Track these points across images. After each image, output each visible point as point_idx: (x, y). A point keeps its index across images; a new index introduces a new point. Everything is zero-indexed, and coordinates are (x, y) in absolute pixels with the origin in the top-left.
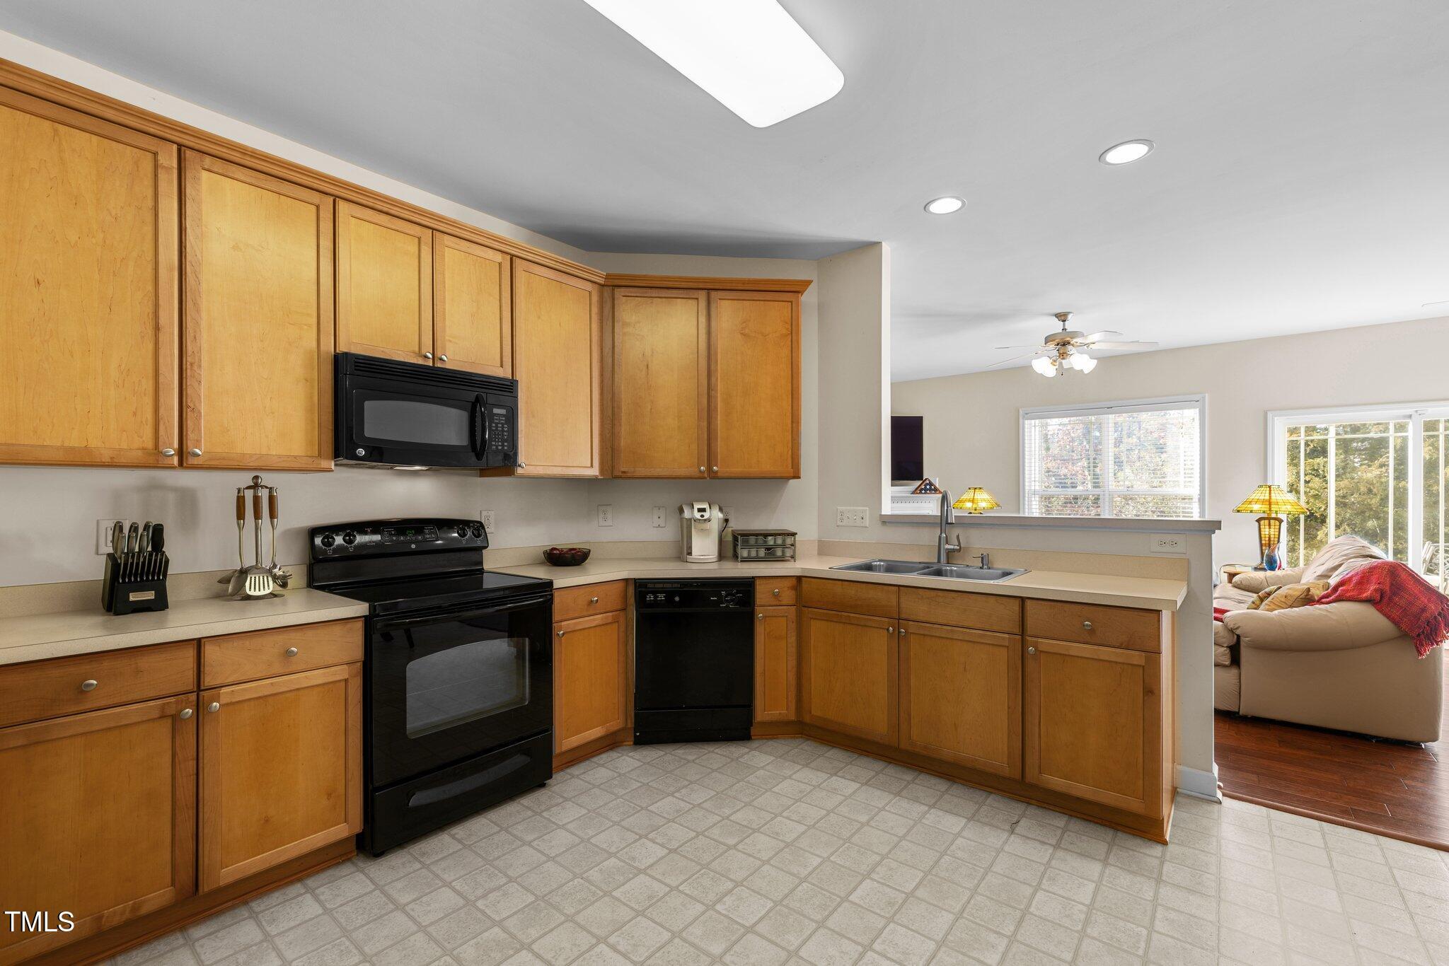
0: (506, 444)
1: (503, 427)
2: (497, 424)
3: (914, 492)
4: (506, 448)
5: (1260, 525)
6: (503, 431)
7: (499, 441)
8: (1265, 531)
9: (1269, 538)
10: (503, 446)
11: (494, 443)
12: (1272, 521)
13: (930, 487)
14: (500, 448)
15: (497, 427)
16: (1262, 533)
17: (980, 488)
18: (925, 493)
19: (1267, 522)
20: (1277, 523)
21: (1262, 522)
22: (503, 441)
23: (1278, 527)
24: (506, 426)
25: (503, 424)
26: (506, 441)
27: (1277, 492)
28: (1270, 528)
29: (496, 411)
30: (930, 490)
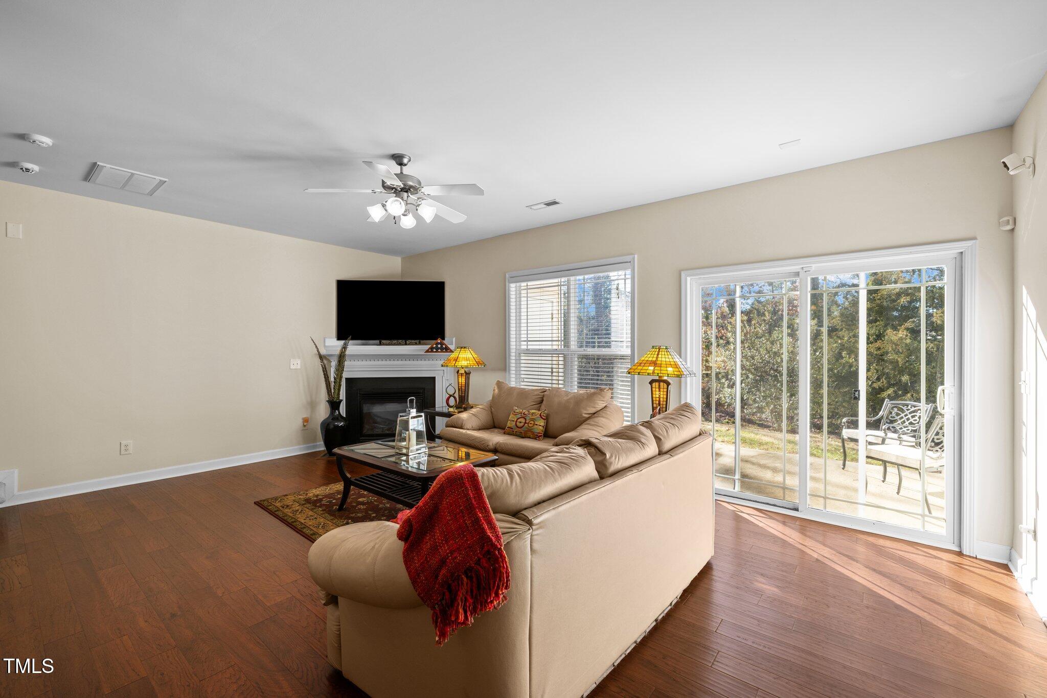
3: (427, 351)
5: (652, 388)
8: (657, 394)
9: (659, 401)
12: (662, 384)
13: (442, 346)
16: (654, 396)
17: (465, 348)
18: (436, 352)
19: (657, 384)
20: (665, 386)
21: (654, 384)
23: (665, 390)
27: (663, 353)
28: (659, 391)
30: (442, 349)
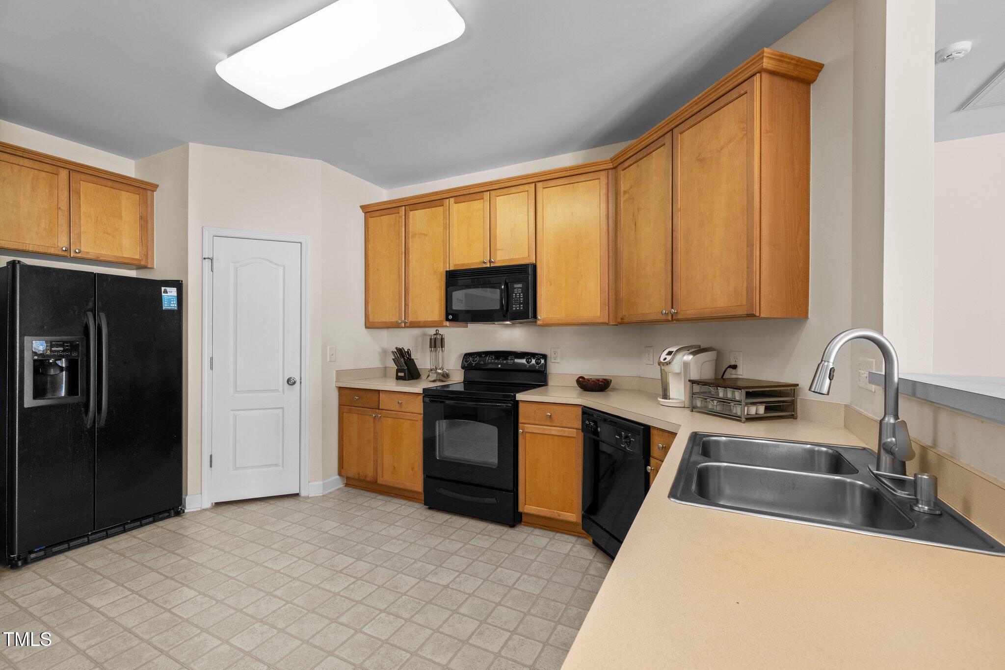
0: (522, 306)
1: (520, 295)
2: (516, 294)
4: (522, 308)
6: (520, 298)
7: (517, 304)
10: (520, 307)
11: (514, 306)
14: (518, 308)
15: (516, 296)
22: (520, 303)
24: (522, 294)
25: (520, 293)
26: (521, 303)
29: (516, 286)
